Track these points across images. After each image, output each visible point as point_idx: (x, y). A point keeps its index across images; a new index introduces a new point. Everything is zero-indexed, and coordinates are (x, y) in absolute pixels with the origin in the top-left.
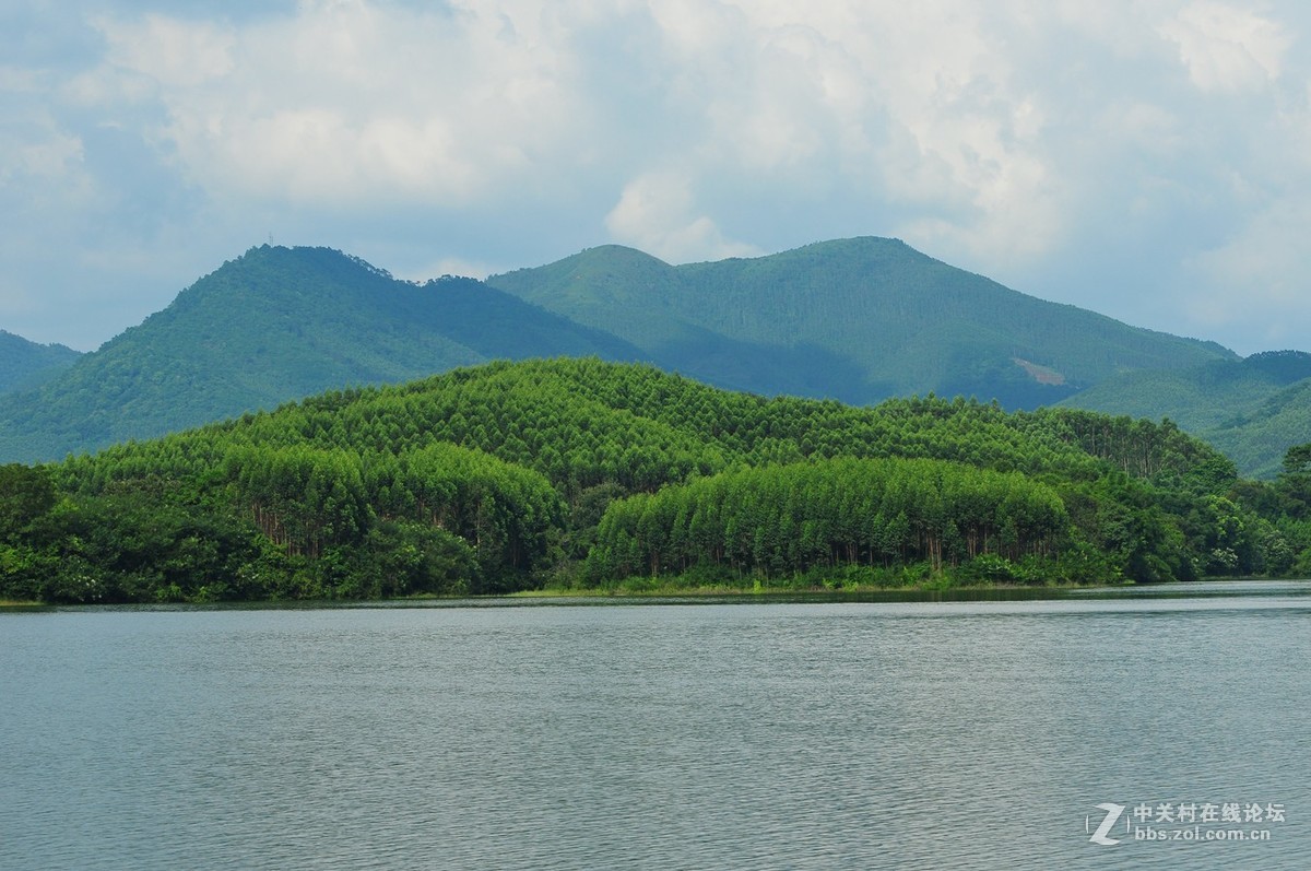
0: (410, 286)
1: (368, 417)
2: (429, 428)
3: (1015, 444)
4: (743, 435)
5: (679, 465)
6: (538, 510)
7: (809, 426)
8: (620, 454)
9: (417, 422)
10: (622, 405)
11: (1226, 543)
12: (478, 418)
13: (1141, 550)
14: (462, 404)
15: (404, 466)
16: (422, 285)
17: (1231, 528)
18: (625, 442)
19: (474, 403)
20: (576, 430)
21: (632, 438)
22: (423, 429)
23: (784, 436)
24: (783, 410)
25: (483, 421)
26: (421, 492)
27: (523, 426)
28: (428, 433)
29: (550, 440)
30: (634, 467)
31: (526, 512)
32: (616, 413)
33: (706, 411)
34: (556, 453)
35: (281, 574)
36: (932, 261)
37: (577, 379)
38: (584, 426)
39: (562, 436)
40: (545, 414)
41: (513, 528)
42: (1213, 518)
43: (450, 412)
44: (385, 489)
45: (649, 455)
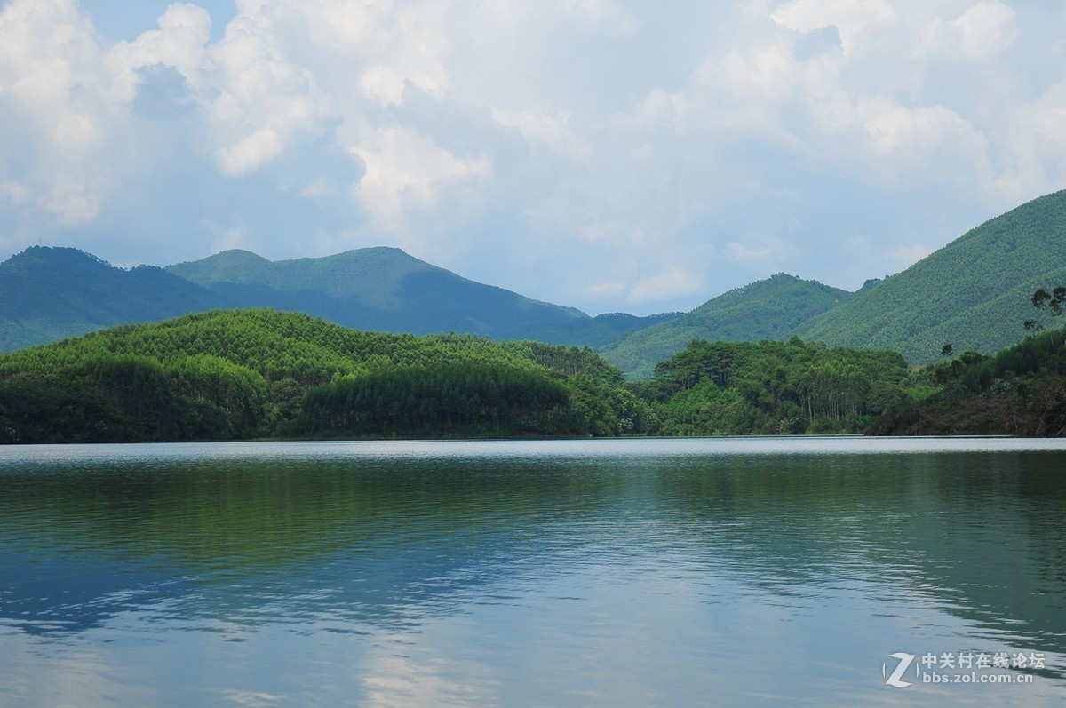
0: (122, 271)
1: (146, 340)
2: (183, 347)
3: (510, 360)
4: (359, 352)
5: (328, 369)
6: (258, 392)
7: (396, 348)
8: (294, 362)
9: (175, 343)
10: (289, 335)
11: (626, 415)
12: (210, 341)
13: (595, 418)
14: (201, 334)
15: (183, 366)
16: (128, 270)
17: (629, 407)
18: (296, 355)
19: (208, 333)
20: (267, 349)
21: (300, 353)
22: (178, 347)
23: (382, 354)
24: (381, 339)
25: (213, 343)
26: (194, 382)
27: (237, 346)
28: (181, 349)
29: (253, 354)
30: (302, 369)
31: (252, 393)
32: (287, 340)
33: (337, 339)
34: (257, 361)
35: (121, 428)
36: (418, 261)
37: (262, 320)
38: (272, 346)
39: (259, 352)
40: (249, 340)
41: (246, 401)
42: (620, 402)
43: (194, 338)
44: (175, 379)
45: (309, 363)
